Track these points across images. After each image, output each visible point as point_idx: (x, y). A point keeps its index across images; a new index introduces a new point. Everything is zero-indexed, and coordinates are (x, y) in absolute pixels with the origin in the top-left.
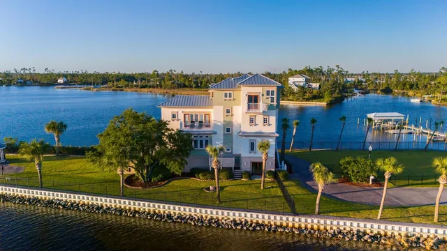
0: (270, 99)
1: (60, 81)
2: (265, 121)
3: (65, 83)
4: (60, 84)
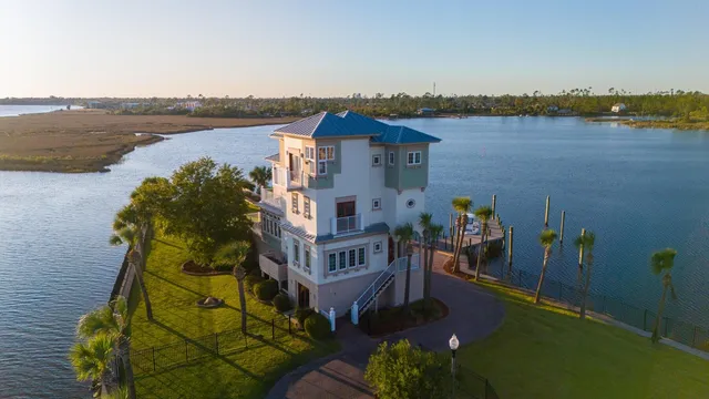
0: (309, 165)
1: (615, 109)
2: (307, 208)
4: (614, 114)
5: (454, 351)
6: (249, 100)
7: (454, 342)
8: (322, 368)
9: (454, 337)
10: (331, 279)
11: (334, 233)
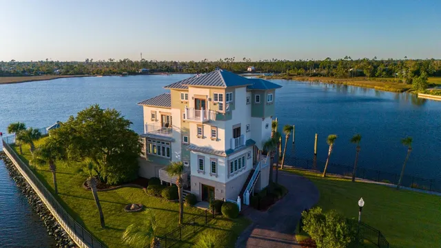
0: (218, 105)
1: (249, 69)
2: (214, 134)
3: (253, 72)
4: (249, 72)
5: (361, 208)
6: (12, 63)
7: (361, 203)
8: (252, 235)
9: (361, 199)
10: (231, 178)
11: (233, 148)
